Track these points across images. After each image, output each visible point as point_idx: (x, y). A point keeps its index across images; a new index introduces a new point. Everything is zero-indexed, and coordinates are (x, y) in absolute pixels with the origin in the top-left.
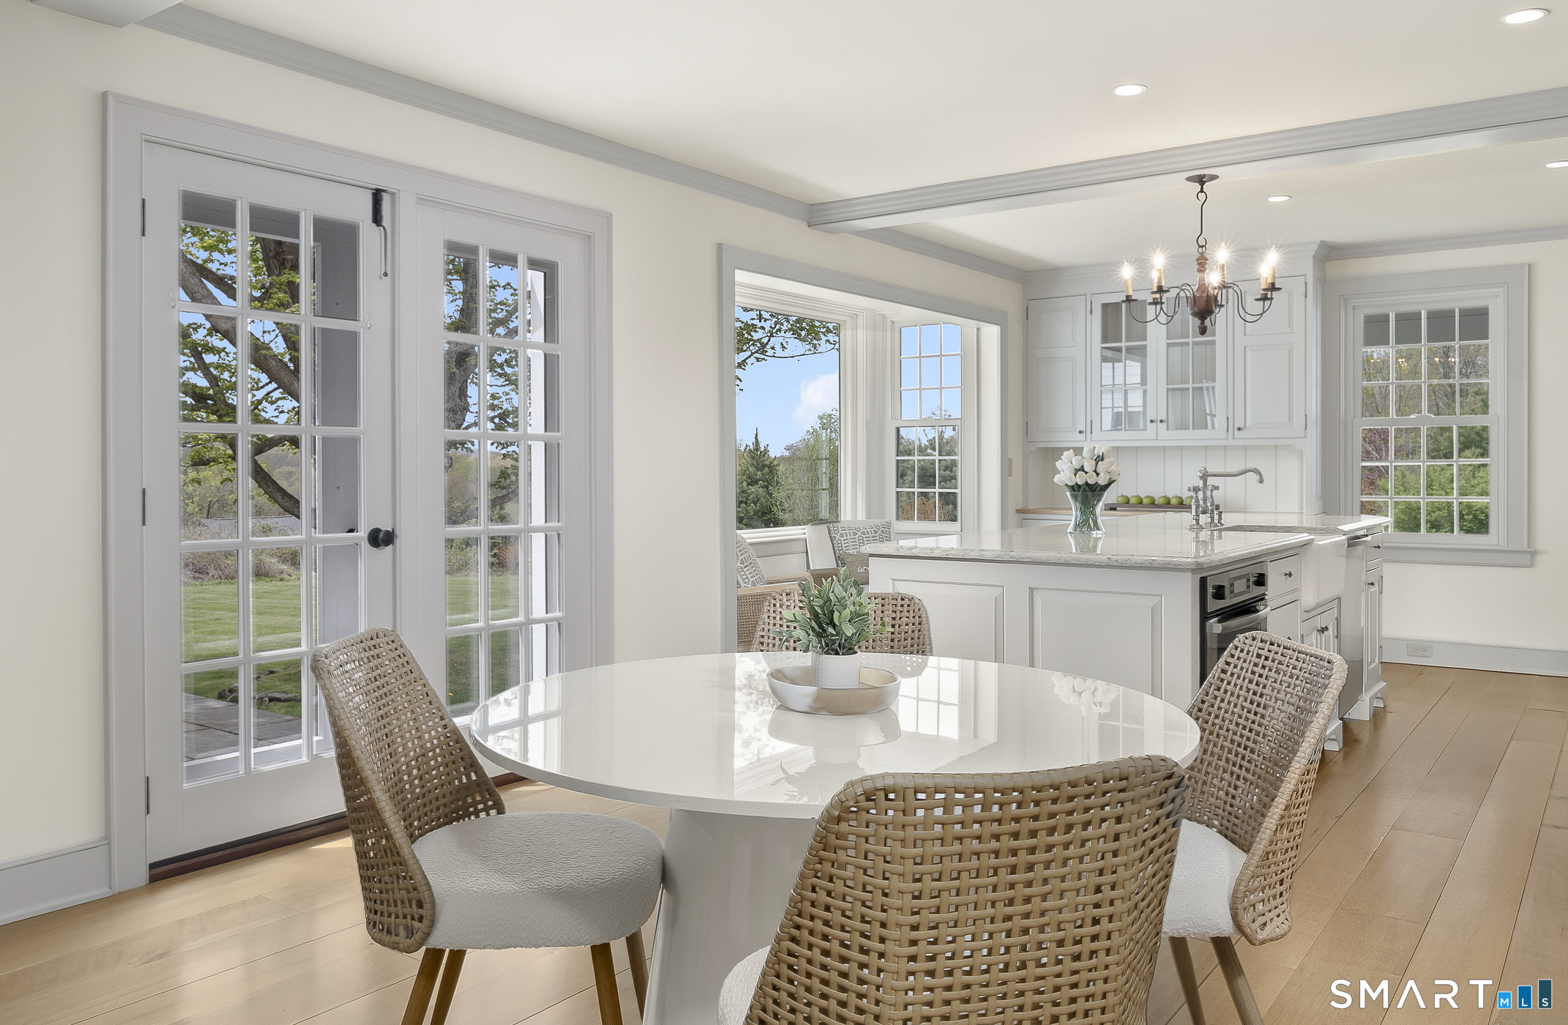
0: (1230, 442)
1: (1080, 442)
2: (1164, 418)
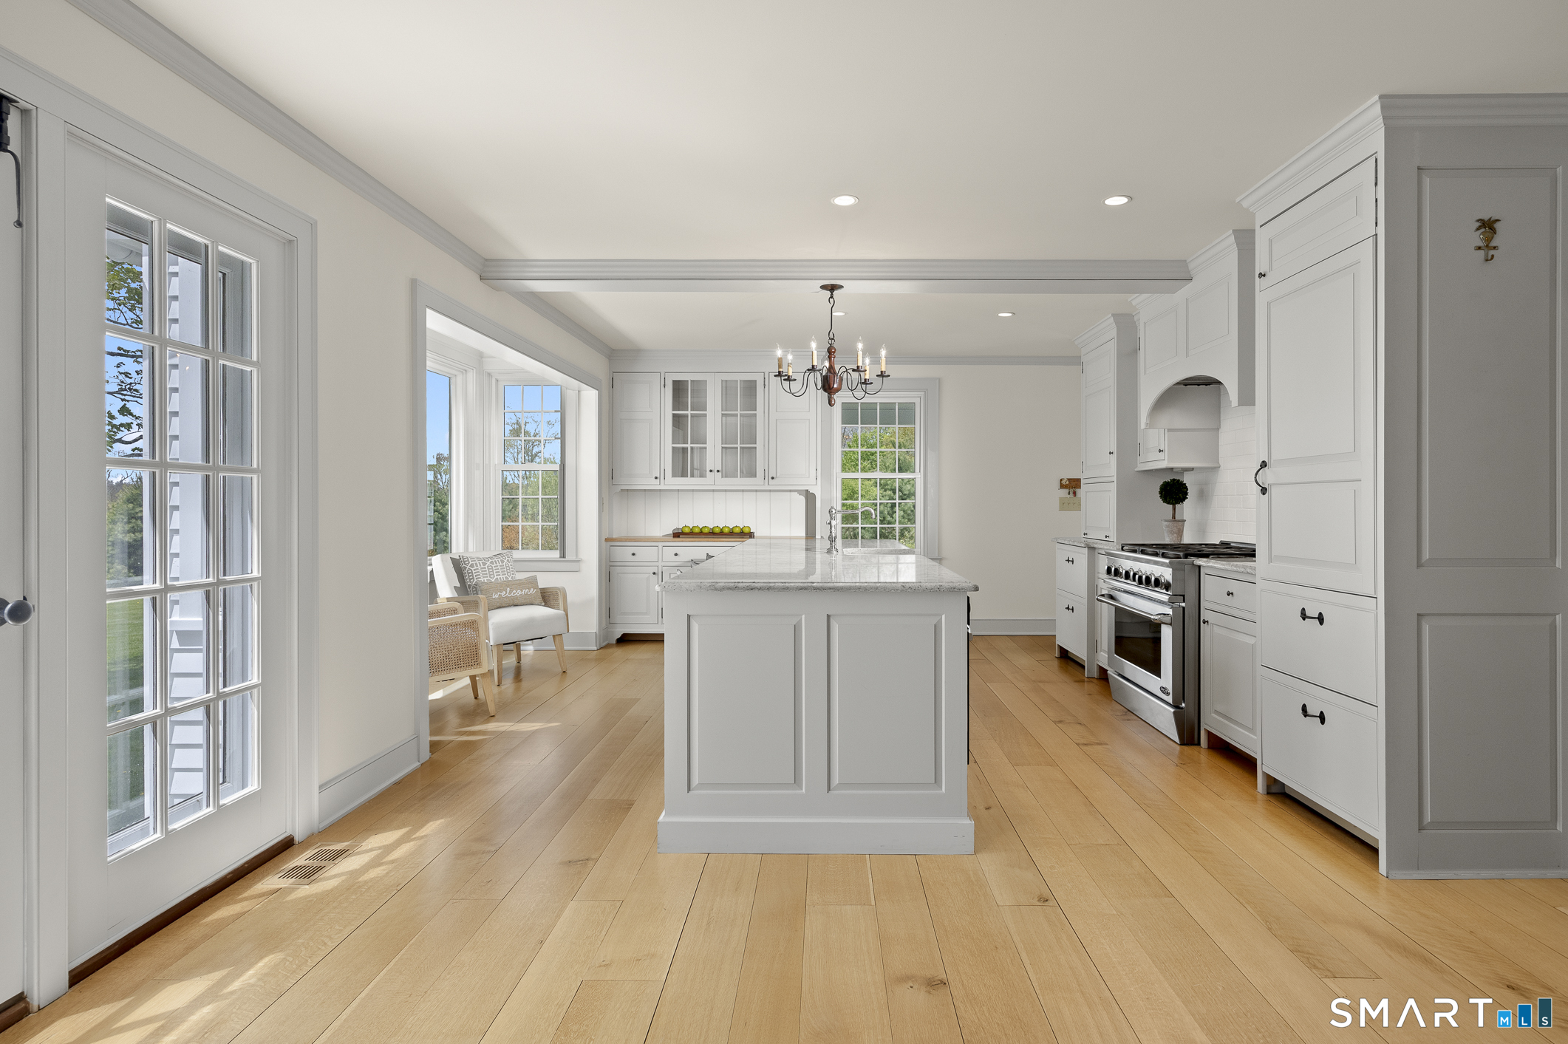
0: (767, 487)
1: (654, 485)
2: (720, 469)
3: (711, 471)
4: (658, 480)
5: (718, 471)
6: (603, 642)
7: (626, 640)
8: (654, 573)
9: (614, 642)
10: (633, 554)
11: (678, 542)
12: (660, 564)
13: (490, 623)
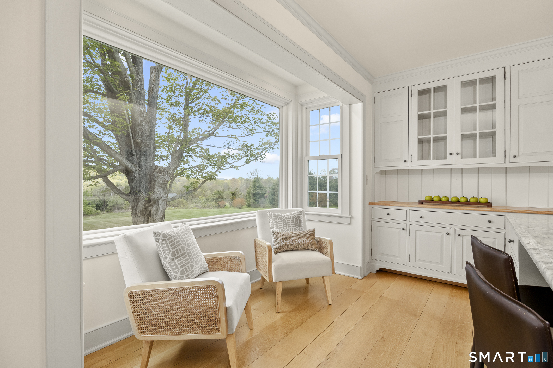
0: (508, 165)
1: (404, 167)
2: (459, 152)
3: (451, 154)
4: (407, 163)
5: (458, 154)
6: (366, 272)
7: (382, 272)
8: (404, 229)
9: (375, 272)
10: (388, 214)
11: (423, 207)
12: (408, 223)
13: (273, 265)
